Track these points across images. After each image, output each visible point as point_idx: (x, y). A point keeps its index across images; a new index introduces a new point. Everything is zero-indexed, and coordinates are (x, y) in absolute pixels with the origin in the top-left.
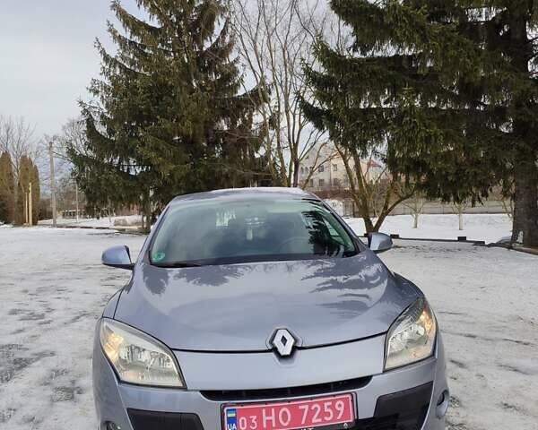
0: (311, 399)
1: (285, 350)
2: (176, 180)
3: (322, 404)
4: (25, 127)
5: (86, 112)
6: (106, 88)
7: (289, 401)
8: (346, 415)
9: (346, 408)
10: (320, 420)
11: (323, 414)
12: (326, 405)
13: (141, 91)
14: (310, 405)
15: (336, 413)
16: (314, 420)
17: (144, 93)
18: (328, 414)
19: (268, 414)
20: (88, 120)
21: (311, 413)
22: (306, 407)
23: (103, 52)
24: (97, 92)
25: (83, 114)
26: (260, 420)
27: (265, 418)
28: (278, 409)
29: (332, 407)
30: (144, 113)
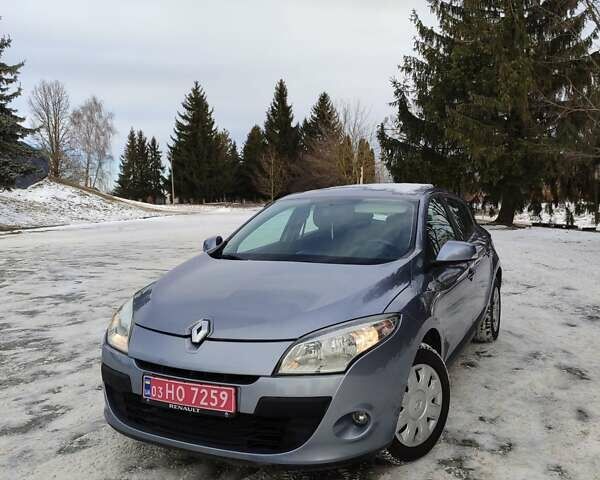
0: (202, 384)
1: (197, 338)
2: (488, 166)
3: (209, 390)
4: (361, 109)
5: (399, 92)
6: (419, 65)
7: (185, 381)
8: (228, 405)
9: (229, 399)
10: (206, 404)
11: (209, 399)
12: (213, 392)
13: (454, 65)
14: (200, 389)
15: (221, 401)
16: (202, 403)
17: (459, 66)
18: (214, 401)
19: (170, 389)
20: (400, 100)
21: (200, 396)
22: (197, 390)
23: (420, 25)
24: (409, 70)
25: (396, 94)
26: (164, 391)
27: (168, 391)
28: (176, 386)
29: (217, 395)
30: (458, 89)
